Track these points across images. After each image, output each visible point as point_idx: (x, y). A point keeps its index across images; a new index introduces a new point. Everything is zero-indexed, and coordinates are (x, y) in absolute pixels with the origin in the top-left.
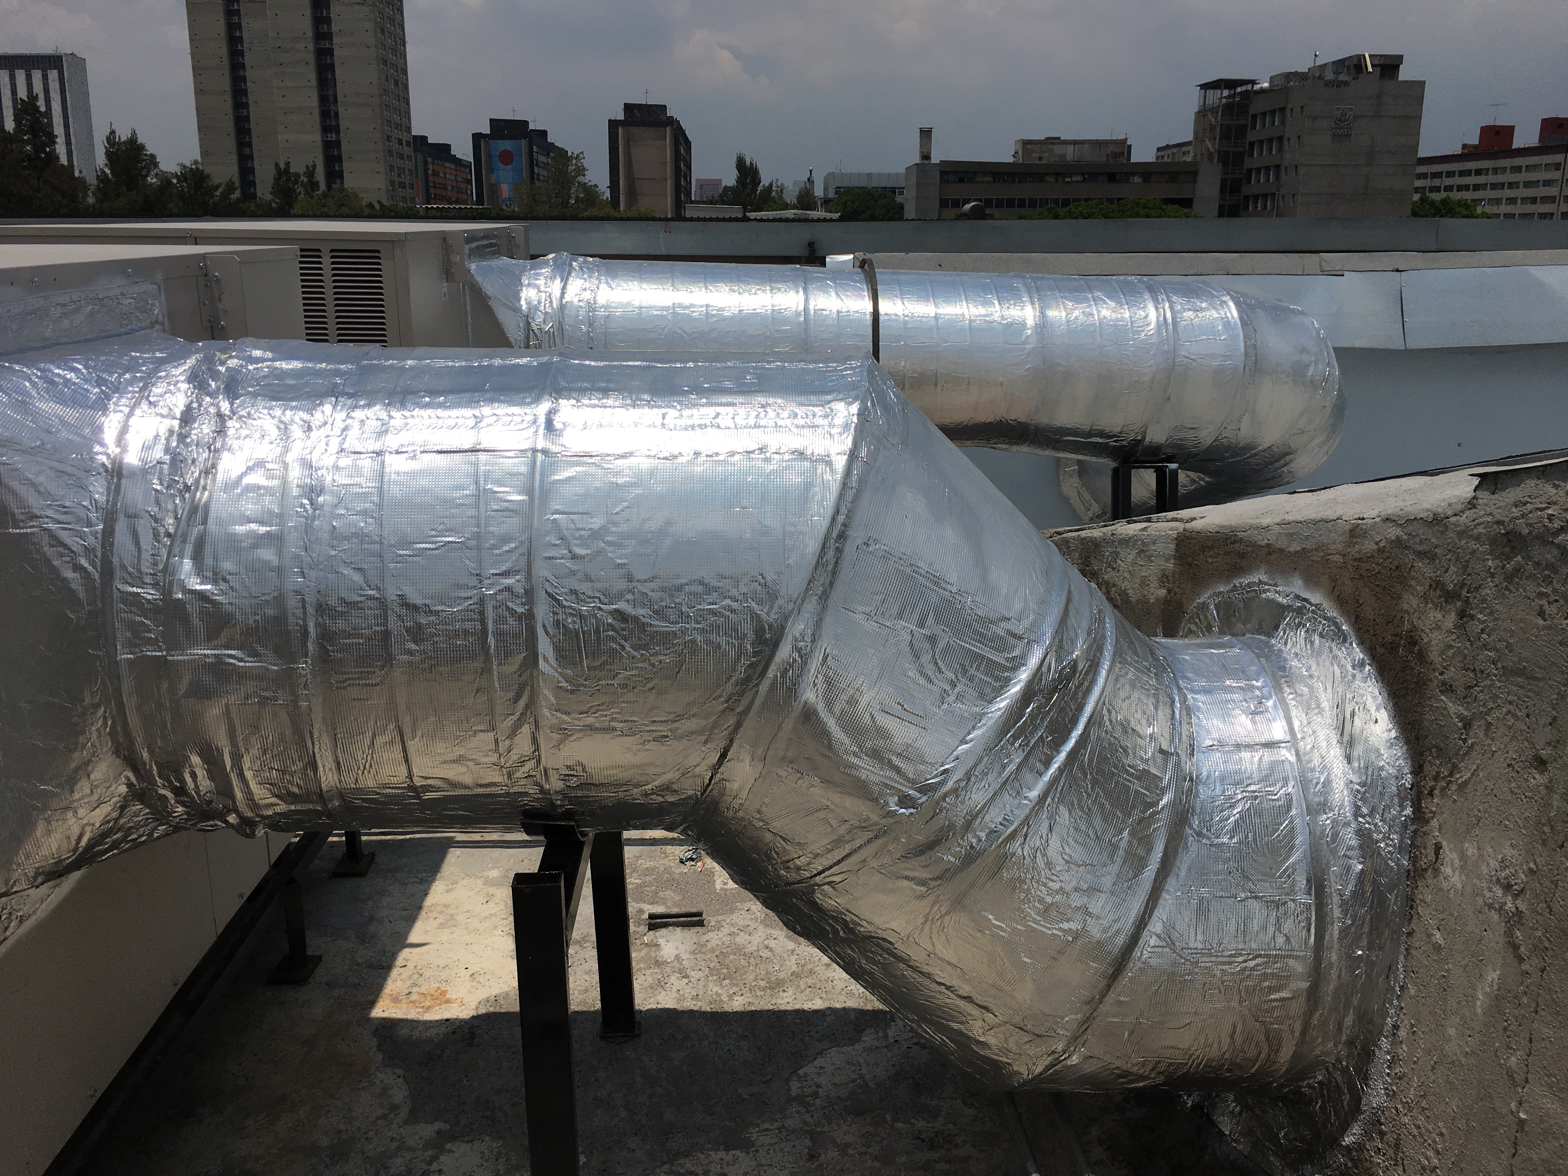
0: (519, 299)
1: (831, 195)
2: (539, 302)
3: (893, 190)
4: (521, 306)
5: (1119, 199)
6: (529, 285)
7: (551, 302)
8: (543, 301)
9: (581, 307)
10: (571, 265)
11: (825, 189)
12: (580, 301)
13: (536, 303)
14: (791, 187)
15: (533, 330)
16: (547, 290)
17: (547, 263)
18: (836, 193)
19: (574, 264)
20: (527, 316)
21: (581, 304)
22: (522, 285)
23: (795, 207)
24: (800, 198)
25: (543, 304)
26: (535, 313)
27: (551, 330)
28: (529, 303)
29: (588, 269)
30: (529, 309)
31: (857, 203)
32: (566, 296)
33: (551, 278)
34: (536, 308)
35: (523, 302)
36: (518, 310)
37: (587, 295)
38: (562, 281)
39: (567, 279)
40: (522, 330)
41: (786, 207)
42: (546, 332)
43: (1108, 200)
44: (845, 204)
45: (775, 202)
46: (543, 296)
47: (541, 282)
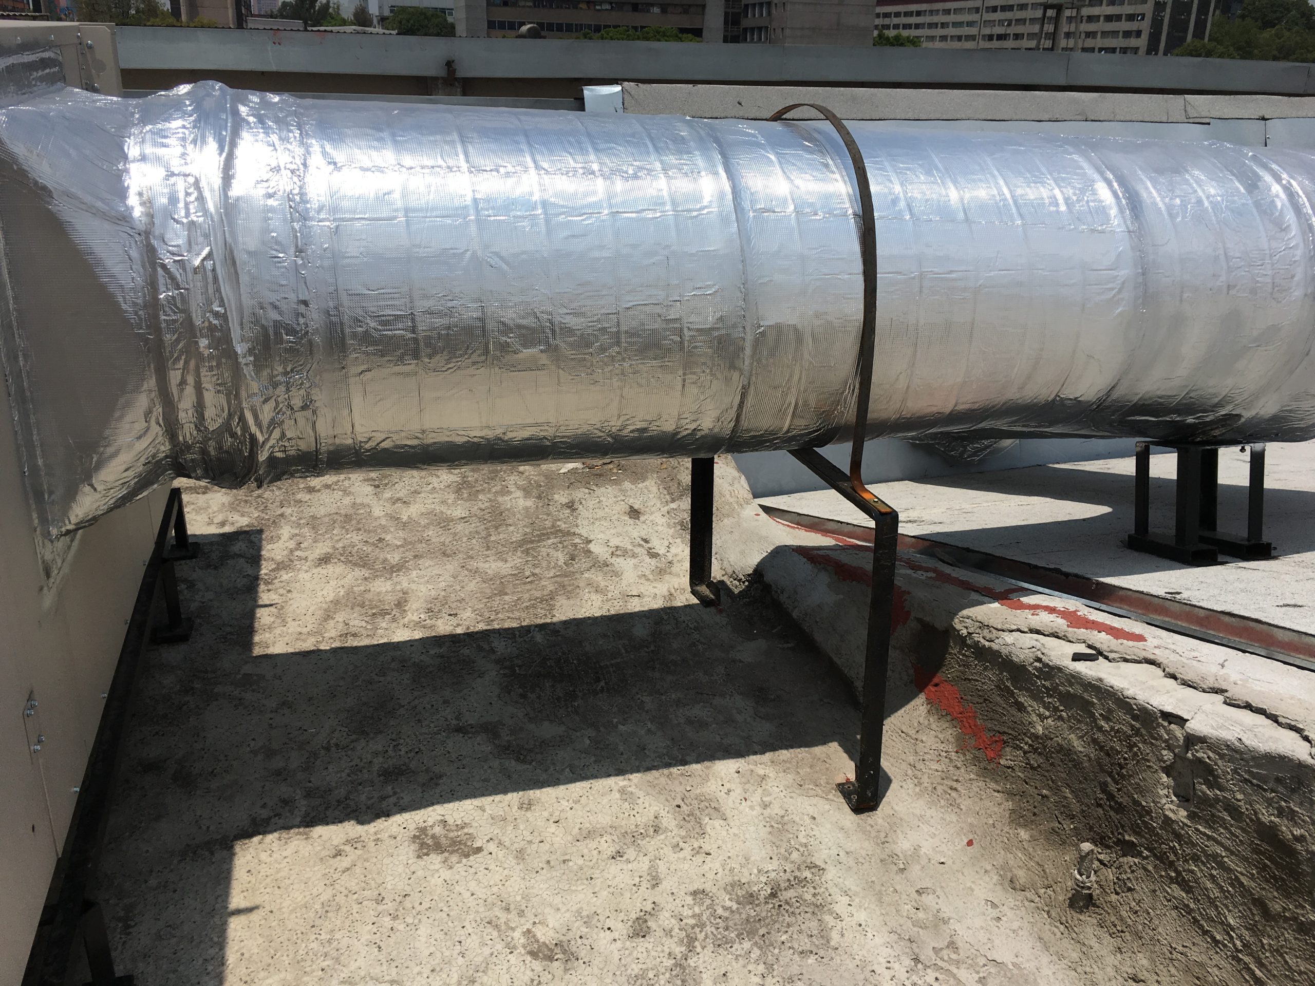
0: (123, 193)
1: (387, 13)
2: (173, 200)
3: (443, 11)
4: (130, 209)
5: (642, 27)
6: (143, 158)
7: (201, 199)
8: (181, 195)
9: (272, 209)
10: (235, 113)
11: (380, 7)
12: (270, 196)
13: (164, 201)
14: (346, 5)
15: (164, 266)
16: (186, 170)
17: (177, 106)
18: (392, 11)
19: (243, 110)
20: (147, 233)
21: (271, 202)
22: (125, 158)
23: (352, 24)
24: (356, 15)
25: (181, 205)
26: (164, 226)
27: (209, 264)
28: (148, 203)
29: (278, 121)
30: (150, 216)
31: (412, 22)
32: (235, 183)
33: (194, 142)
34: (169, 214)
35: (133, 200)
36: (125, 218)
37: (284, 183)
38: (221, 149)
39: (233, 145)
40: (137, 266)
41: (344, 23)
42: (196, 270)
43: (633, 27)
44: (400, 22)
45: (333, 18)
46: (181, 185)
47: (172, 152)
